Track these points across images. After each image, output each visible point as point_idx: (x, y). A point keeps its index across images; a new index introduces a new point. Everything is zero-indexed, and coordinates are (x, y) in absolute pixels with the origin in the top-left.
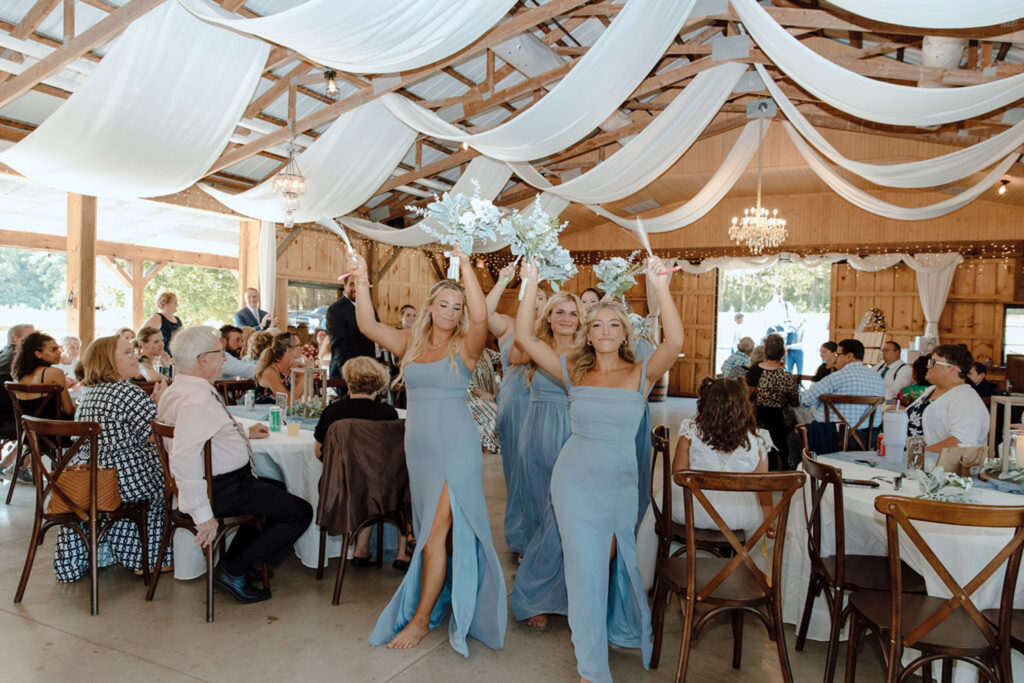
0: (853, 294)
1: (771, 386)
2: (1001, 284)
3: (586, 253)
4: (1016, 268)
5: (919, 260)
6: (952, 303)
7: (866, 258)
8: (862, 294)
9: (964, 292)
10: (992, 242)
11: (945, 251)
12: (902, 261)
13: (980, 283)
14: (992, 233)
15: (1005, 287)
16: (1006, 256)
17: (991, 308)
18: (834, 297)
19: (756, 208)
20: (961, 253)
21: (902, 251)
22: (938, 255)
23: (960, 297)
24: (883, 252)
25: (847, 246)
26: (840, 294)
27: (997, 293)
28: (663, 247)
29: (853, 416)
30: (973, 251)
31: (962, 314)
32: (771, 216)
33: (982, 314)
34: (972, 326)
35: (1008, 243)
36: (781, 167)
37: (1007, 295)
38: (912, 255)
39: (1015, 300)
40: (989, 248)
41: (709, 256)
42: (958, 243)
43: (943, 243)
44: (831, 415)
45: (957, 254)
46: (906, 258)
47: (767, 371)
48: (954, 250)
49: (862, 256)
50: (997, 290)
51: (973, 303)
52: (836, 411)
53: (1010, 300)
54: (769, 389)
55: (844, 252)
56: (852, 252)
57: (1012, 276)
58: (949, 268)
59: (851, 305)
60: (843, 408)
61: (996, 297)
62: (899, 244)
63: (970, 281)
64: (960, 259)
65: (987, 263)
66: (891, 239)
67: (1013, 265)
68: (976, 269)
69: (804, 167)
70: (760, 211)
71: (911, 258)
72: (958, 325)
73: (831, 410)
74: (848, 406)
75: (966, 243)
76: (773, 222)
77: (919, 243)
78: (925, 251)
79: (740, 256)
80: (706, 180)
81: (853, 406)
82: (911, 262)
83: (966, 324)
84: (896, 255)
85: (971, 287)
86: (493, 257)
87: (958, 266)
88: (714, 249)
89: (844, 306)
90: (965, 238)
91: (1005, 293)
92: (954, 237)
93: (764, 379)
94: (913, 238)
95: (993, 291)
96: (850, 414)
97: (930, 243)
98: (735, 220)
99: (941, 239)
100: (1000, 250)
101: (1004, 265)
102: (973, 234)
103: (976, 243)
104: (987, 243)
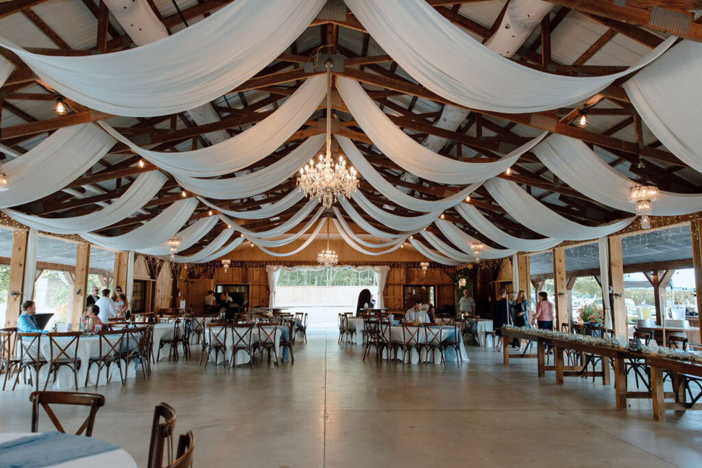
2: (402, 277)
6: (387, 285)
11: (384, 265)
13: (395, 277)
14: (398, 259)
15: (403, 279)
16: (403, 267)
21: (370, 265)
22: (382, 266)
23: (390, 282)
24: (363, 265)
30: (393, 265)
31: (391, 289)
32: (332, 254)
34: (394, 293)
35: (404, 263)
36: (332, 236)
37: (404, 282)
38: (373, 266)
40: (398, 265)
42: (388, 262)
45: (388, 266)
46: (371, 267)
49: (357, 267)
51: (394, 285)
53: (405, 284)
55: (349, 264)
57: (405, 275)
58: (386, 272)
62: (370, 262)
63: (393, 276)
64: (389, 268)
65: (397, 270)
66: (366, 260)
67: (405, 271)
68: (394, 272)
70: (328, 252)
75: (390, 263)
76: (334, 256)
77: (375, 262)
78: (378, 265)
84: (368, 266)
85: (393, 279)
87: (388, 271)
90: (389, 260)
92: (386, 261)
94: (373, 260)
95: (399, 280)
97: (379, 262)
98: (319, 255)
99: (382, 262)
100: (401, 265)
101: (402, 271)
102: (393, 259)
103: (394, 262)
104: (397, 262)
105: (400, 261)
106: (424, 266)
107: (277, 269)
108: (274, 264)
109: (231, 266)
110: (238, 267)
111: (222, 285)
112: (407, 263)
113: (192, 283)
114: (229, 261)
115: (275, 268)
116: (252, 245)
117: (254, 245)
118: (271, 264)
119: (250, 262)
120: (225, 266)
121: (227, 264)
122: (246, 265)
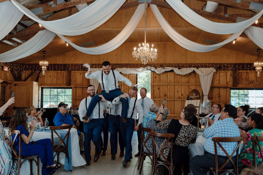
0: (160, 84)
1: (186, 135)
2: (228, 80)
3: (61, 65)
4: (233, 75)
5: (200, 70)
6: (212, 88)
7: (181, 69)
8: (162, 84)
9: (216, 83)
10: (225, 64)
11: (209, 67)
12: (194, 71)
13: (221, 80)
14: (225, 60)
15: (230, 81)
16: (230, 69)
17: (225, 89)
18: (152, 85)
19: (144, 43)
20: (215, 68)
21: (194, 67)
22: (207, 68)
23: (215, 85)
24: (187, 67)
25: (173, 64)
26: (154, 84)
27: (227, 84)
28: (97, 63)
29: (230, 149)
30: (219, 67)
31: (216, 91)
33: (222, 91)
34: (219, 97)
35: (231, 64)
37: (231, 84)
38: (198, 69)
39: (233, 86)
40: (224, 66)
41: (118, 68)
42: (214, 64)
43: (208, 64)
44: (218, 148)
45: (214, 68)
46: (195, 69)
47: (185, 126)
48: (212, 67)
49: (179, 69)
50: (227, 83)
51: (219, 88)
52: (221, 146)
53: (232, 87)
54: (185, 137)
55: (172, 67)
56: (175, 67)
57: (232, 77)
58: (211, 74)
59: (159, 89)
60: (224, 145)
61: (226, 85)
62: (193, 64)
63: (218, 79)
64: (215, 70)
65: (224, 72)
66: (190, 62)
67: (232, 73)
68: (219, 74)
69: (160, 28)
71: (197, 69)
72: (214, 96)
73: (217, 145)
74: (227, 143)
75: (216, 64)
77: (200, 64)
78: (202, 67)
79: (131, 68)
80: (118, 32)
81: (230, 143)
82: (198, 71)
83: (217, 96)
84: (192, 68)
85: (218, 81)
86: (13, 65)
87: (214, 73)
88: (119, 64)
89: (156, 89)
90: (215, 62)
91: (230, 84)
92: (212, 62)
93: (182, 131)
94: (198, 62)
95: (226, 83)
96: (229, 148)
97: (204, 64)
98: (135, 49)
99: (207, 62)
100: (228, 67)
101: (229, 73)
102: (218, 61)
103: (220, 64)
104: (224, 64)
105: (227, 62)
106: (258, 66)
108: (96, 67)
110: (62, 70)
112: (235, 65)
113: (15, 85)
114: (46, 63)
116: (67, 45)
117: (69, 45)
119: (72, 65)
120: (43, 67)
121: (44, 65)
122: (68, 68)
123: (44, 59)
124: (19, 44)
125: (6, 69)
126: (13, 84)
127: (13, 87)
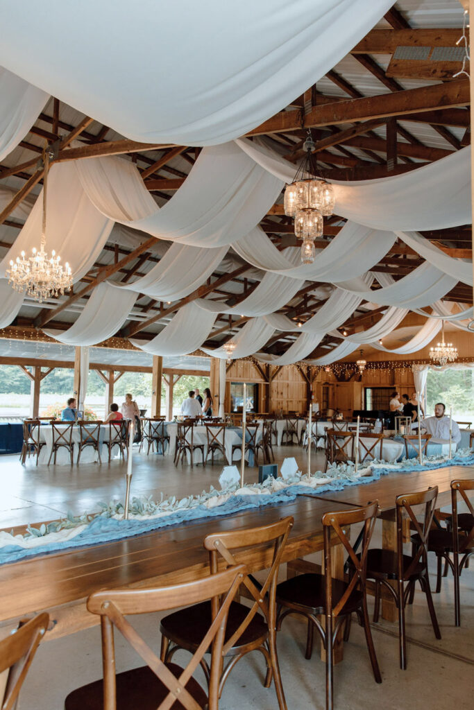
19: (442, 343)
86: (334, 366)
107: (423, 369)
108: (420, 364)
109: (366, 366)
110: (383, 368)
111: (371, 388)
114: (364, 362)
115: (421, 367)
118: (416, 363)
121: (362, 365)
122: (391, 365)
123: (361, 358)
124: (335, 347)
125: (328, 370)
126: (335, 385)
127: (336, 388)
